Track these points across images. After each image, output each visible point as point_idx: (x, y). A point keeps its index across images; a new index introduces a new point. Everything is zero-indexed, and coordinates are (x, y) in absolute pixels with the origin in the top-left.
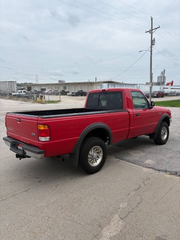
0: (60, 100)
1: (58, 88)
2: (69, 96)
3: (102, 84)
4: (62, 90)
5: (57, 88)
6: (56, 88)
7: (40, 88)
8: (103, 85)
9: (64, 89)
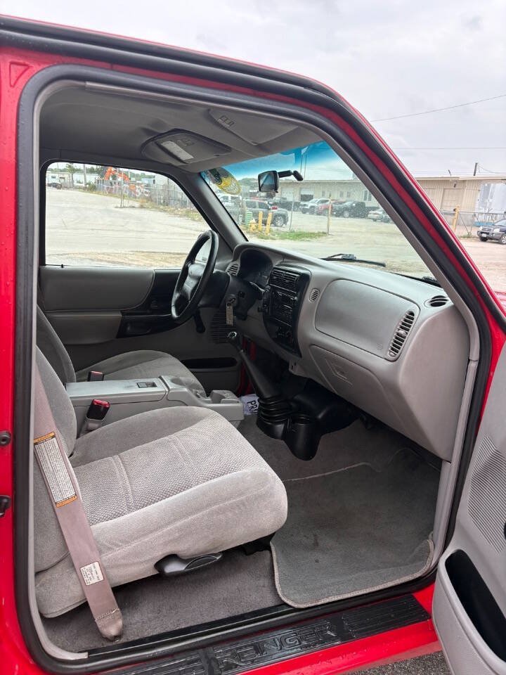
0: (326, 231)
1: (348, 196)
2: (375, 220)
3: (489, 186)
4: (356, 200)
5: (345, 195)
6: (341, 195)
7: (298, 192)
8: (494, 188)
9: (365, 199)
